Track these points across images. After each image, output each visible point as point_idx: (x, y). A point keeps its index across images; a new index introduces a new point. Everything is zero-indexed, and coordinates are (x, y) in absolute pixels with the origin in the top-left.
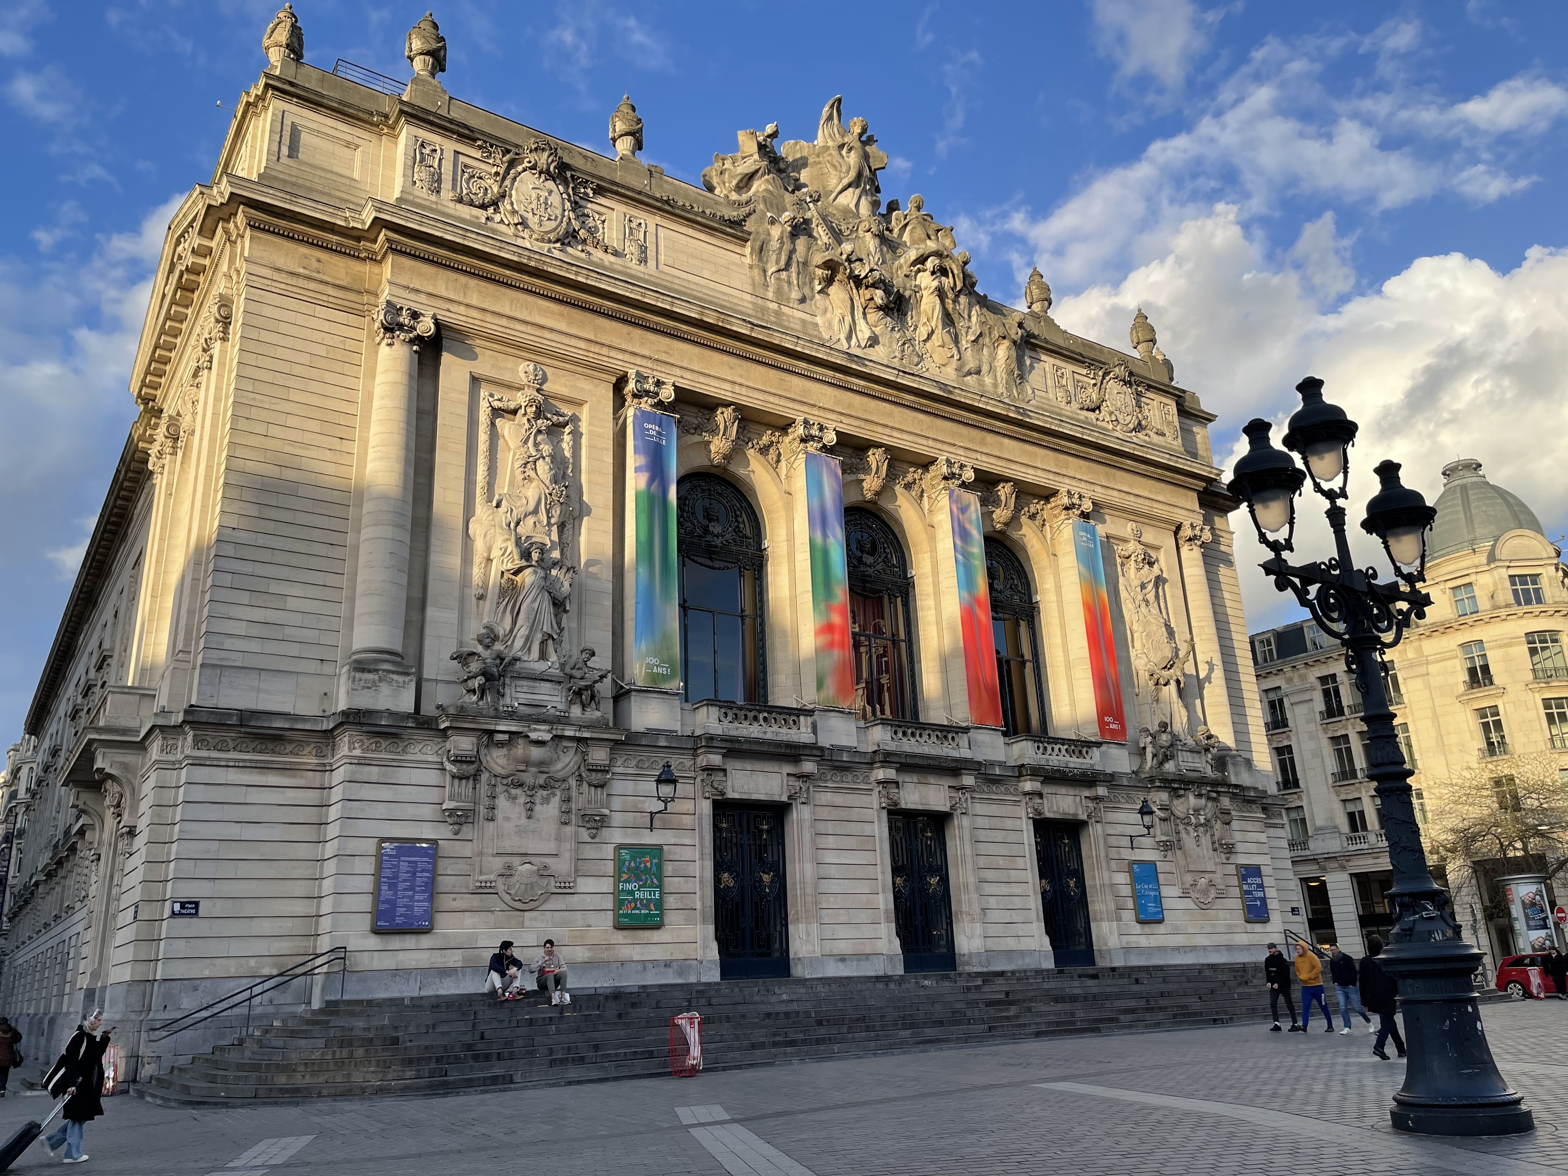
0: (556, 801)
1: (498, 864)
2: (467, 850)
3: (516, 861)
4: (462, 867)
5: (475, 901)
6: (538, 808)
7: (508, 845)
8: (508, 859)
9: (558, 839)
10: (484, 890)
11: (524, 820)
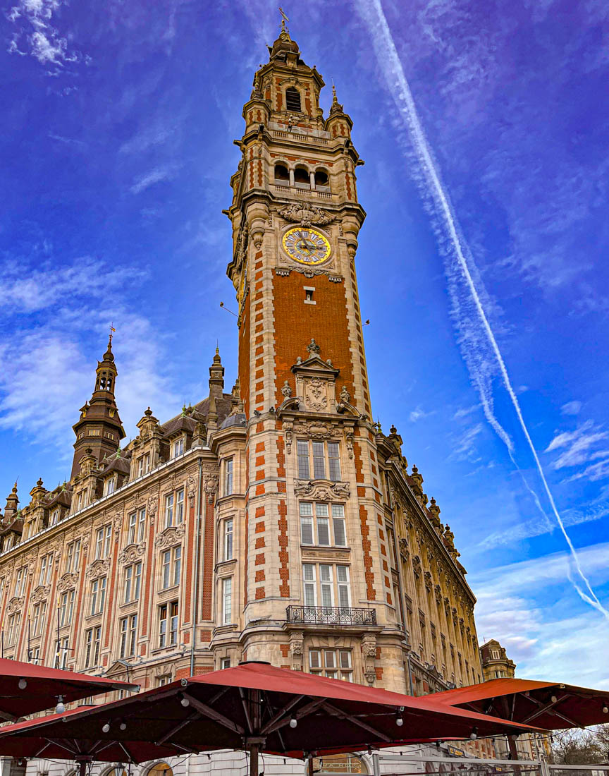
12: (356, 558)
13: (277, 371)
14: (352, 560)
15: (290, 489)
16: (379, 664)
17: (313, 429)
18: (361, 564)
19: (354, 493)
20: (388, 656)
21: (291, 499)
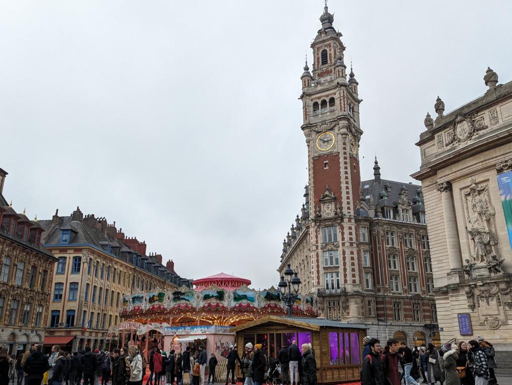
0: (495, 300)
1: (484, 318)
2: (476, 315)
3: (488, 317)
4: (476, 319)
5: (481, 327)
6: (490, 302)
7: (485, 312)
8: (486, 316)
9: (498, 310)
10: (482, 324)
11: (487, 306)
12: (341, 270)
13: (315, 202)
14: (340, 270)
15: (319, 248)
16: (347, 304)
17: (327, 223)
18: (343, 271)
19: (341, 245)
20: (351, 301)
21: (320, 251)
